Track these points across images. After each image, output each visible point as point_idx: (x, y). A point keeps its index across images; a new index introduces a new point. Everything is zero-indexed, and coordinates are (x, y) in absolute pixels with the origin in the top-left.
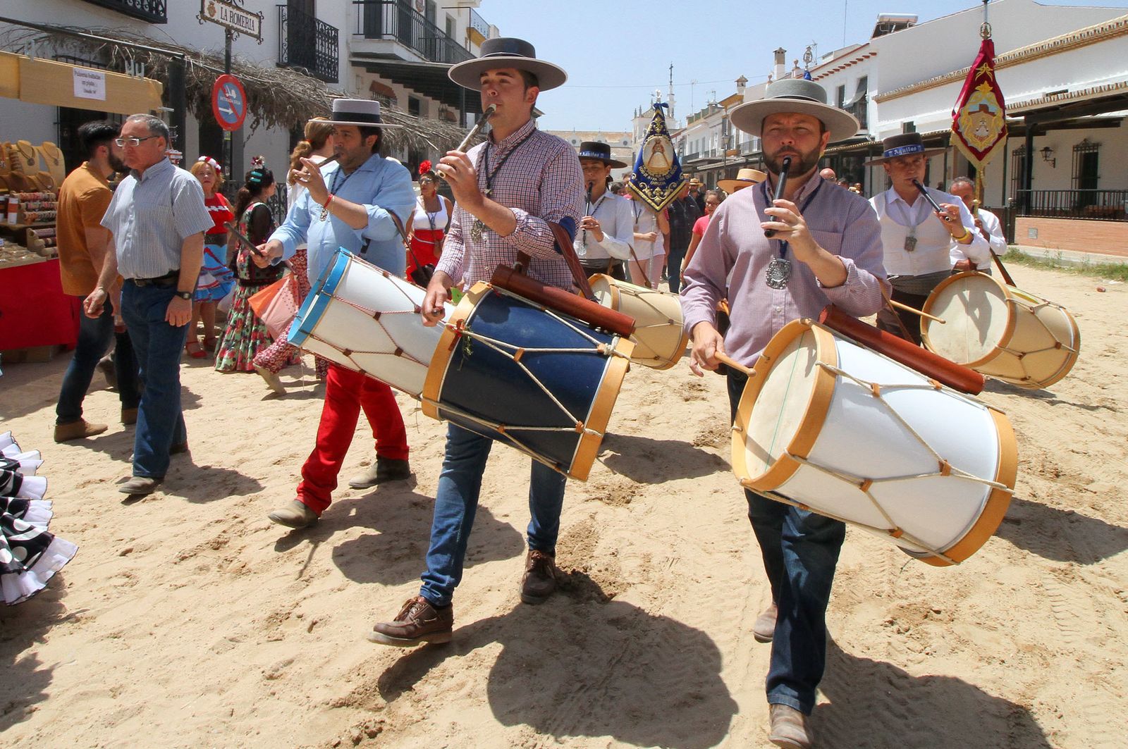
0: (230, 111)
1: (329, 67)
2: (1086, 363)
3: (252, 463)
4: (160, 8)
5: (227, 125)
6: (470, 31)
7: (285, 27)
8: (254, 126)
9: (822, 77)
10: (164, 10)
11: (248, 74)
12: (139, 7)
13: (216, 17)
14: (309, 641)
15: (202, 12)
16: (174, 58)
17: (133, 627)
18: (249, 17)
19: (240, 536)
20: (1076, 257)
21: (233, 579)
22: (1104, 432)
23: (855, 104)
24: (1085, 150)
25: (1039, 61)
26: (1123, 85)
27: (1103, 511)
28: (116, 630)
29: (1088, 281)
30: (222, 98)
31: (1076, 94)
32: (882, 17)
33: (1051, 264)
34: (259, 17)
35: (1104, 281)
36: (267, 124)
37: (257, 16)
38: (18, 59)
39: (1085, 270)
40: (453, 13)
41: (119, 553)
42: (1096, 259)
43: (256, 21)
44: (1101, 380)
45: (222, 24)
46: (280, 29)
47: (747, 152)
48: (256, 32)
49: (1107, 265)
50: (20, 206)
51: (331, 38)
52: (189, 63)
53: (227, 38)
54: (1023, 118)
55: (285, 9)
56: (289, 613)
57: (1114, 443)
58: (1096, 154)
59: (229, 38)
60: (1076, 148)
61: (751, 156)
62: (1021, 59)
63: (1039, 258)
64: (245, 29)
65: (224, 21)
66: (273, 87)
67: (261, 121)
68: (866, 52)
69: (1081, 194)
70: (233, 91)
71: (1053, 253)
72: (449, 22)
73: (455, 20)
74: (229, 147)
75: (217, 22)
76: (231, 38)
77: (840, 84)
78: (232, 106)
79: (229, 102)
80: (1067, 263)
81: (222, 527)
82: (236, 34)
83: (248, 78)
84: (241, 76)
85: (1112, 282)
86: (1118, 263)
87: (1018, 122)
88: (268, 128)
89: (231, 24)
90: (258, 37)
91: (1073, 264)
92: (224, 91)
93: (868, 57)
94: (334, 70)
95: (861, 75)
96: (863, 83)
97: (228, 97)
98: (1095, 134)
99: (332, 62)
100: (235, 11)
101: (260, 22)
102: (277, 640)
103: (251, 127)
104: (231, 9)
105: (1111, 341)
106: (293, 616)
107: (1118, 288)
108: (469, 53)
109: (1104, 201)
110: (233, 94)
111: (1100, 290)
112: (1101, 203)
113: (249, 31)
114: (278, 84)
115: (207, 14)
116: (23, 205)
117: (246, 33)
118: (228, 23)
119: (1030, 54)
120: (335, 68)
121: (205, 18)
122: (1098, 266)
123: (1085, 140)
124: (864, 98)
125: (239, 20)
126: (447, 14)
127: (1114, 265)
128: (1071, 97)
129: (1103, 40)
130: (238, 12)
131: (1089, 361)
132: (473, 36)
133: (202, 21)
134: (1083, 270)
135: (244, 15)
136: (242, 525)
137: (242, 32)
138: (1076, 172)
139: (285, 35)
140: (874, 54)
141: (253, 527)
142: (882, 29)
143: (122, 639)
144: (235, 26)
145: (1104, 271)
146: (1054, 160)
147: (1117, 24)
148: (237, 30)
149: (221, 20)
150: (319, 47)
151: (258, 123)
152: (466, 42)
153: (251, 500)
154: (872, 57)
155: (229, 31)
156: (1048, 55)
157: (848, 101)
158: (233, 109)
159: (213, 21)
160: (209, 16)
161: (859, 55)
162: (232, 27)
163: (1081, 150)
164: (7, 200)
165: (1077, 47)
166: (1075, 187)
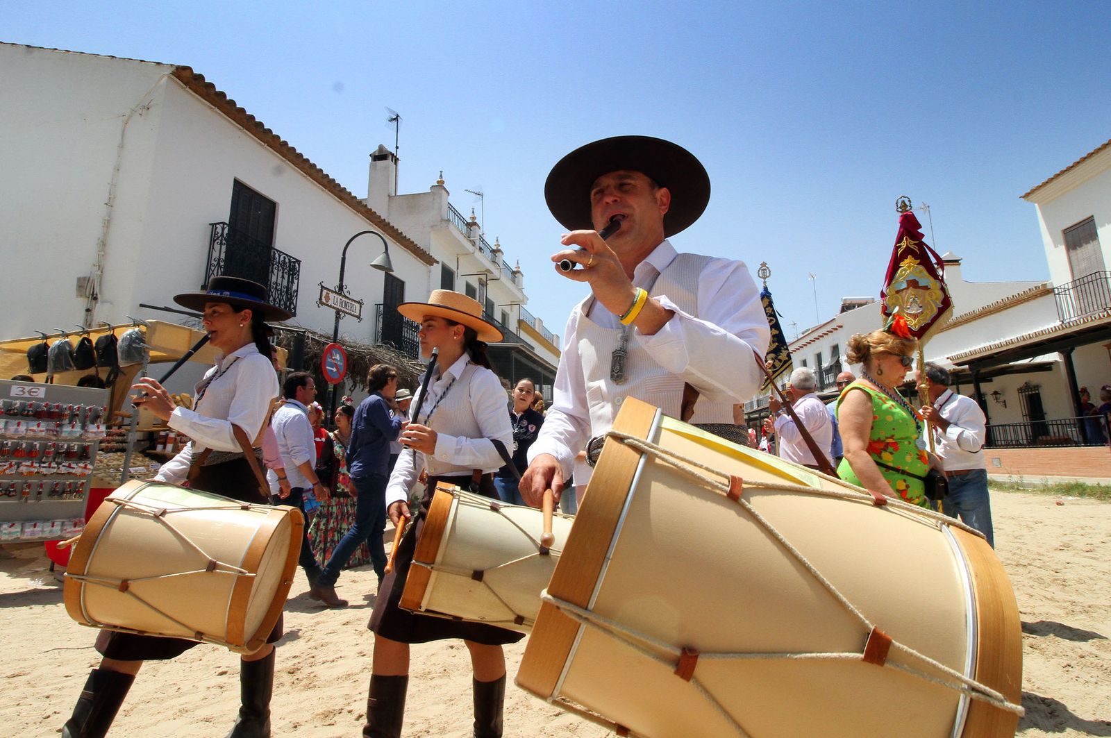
0: (335, 370)
1: (412, 348)
2: (1043, 555)
3: (326, 624)
4: (292, 306)
5: (332, 380)
6: (520, 322)
7: (381, 320)
8: (352, 389)
9: (801, 347)
10: (295, 308)
11: (350, 347)
12: (277, 305)
13: (329, 303)
14: (355, 726)
15: (320, 299)
16: (298, 334)
17: (221, 716)
18: (353, 303)
19: (311, 666)
20: (1036, 480)
21: (302, 690)
22: (1052, 600)
23: (831, 366)
24: (1028, 391)
25: (974, 323)
26: (1041, 334)
27: (1040, 650)
28: (208, 717)
29: (1051, 498)
30: (329, 360)
31: (1005, 343)
32: (845, 300)
33: (1016, 487)
34: (360, 303)
35: (1063, 497)
36: (362, 387)
37: (359, 302)
38: (191, 331)
39: (1046, 490)
40: (507, 309)
41: (217, 674)
42: (1052, 480)
43: (358, 306)
44: (1054, 566)
45: (334, 308)
46: (377, 320)
47: (749, 411)
48: (357, 314)
49: (1063, 484)
50: (176, 439)
51: (415, 327)
52: (308, 337)
53: (336, 317)
54: (967, 367)
55: (382, 307)
56: (342, 709)
57: (1060, 607)
58: (1038, 395)
59: (338, 317)
60: (1021, 390)
61: (752, 413)
62: (959, 322)
63: (1005, 483)
64: (350, 312)
65: (335, 306)
66: (368, 355)
67: (358, 385)
68: (834, 325)
69: (1033, 426)
70: (338, 355)
71: (1015, 478)
72: (504, 316)
73: (508, 315)
74: (331, 396)
75: (330, 306)
76: (340, 317)
77: (818, 352)
78: (336, 366)
79: (334, 364)
80: (1030, 485)
81: (296, 661)
82: (343, 314)
83: (350, 349)
84: (345, 347)
85: (1070, 498)
86: (1073, 482)
87: (963, 370)
88: (363, 390)
89: (340, 308)
90: (359, 317)
91: (1035, 486)
92: (331, 355)
93: (836, 329)
94: (416, 351)
95: (834, 343)
96: (835, 349)
97: (334, 359)
98: (1034, 378)
99: (414, 345)
100: (343, 299)
101: (361, 307)
102: (330, 725)
103: (350, 390)
104: (341, 297)
105: (1066, 539)
106: (345, 711)
107: (1074, 502)
108: (519, 337)
109: (1054, 433)
110: (338, 357)
111: (1059, 504)
112: (1052, 434)
113: (353, 313)
114: (371, 353)
115: (324, 300)
116: (178, 438)
117: (350, 314)
118: (338, 307)
119: (964, 318)
120: (416, 349)
121: (322, 303)
122: (1057, 485)
123: (1026, 383)
124: (838, 361)
125: (346, 305)
126: (502, 310)
127: (1070, 483)
128: (1002, 346)
129: (1022, 303)
130: (345, 300)
131: (1045, 553)
132: (522, 326)
133: (320, 305)
134: (1044, 490)
135: (350, 301)
136: (313, 659)
137: (348, 313)
138: (1025, 411)
139: (380, 325)
140: (841, 327)
141: (321, 660)
142: (846, 308)
143: (211, 723)
144: (343, 309)
145: (1062, 489)
146: (1005, 402)
147: (1030, 289)
148: (343, 312)
149: (333, 305)
150: (405, 334)
151: (356, 387)
152: (517, 331)
153: (322, 646)
154: (839, 329)
155: (338, 312)
156: (980, 318)
157: (825, 365)
158: (336, 368)
159: (328, 305)
160: (325, 302)
161: (829, 328)
162: (341, 310)
163: (1025, 392)
164: (167, 435)
165: (1002, 310)
166: (1027, 420)
